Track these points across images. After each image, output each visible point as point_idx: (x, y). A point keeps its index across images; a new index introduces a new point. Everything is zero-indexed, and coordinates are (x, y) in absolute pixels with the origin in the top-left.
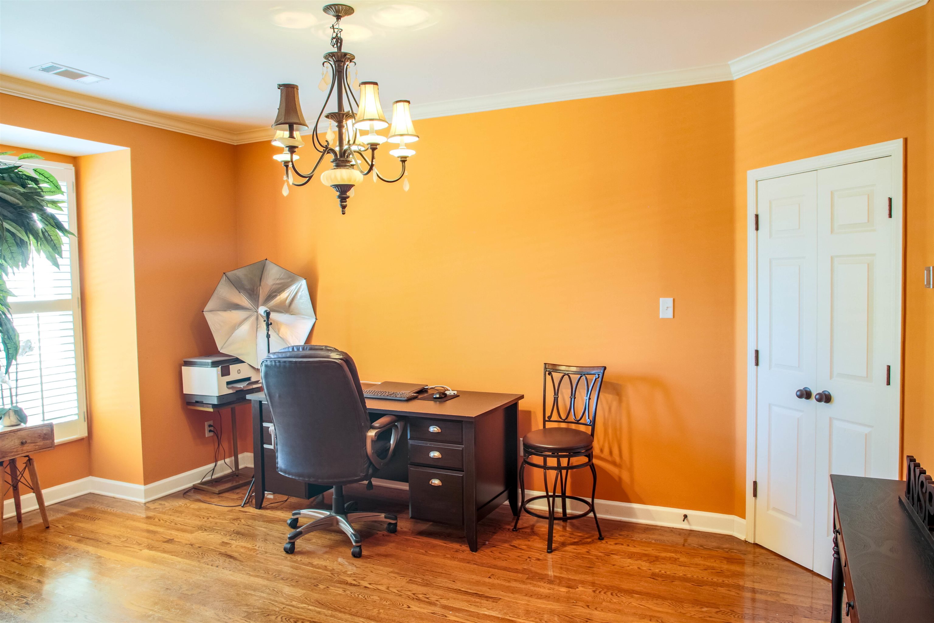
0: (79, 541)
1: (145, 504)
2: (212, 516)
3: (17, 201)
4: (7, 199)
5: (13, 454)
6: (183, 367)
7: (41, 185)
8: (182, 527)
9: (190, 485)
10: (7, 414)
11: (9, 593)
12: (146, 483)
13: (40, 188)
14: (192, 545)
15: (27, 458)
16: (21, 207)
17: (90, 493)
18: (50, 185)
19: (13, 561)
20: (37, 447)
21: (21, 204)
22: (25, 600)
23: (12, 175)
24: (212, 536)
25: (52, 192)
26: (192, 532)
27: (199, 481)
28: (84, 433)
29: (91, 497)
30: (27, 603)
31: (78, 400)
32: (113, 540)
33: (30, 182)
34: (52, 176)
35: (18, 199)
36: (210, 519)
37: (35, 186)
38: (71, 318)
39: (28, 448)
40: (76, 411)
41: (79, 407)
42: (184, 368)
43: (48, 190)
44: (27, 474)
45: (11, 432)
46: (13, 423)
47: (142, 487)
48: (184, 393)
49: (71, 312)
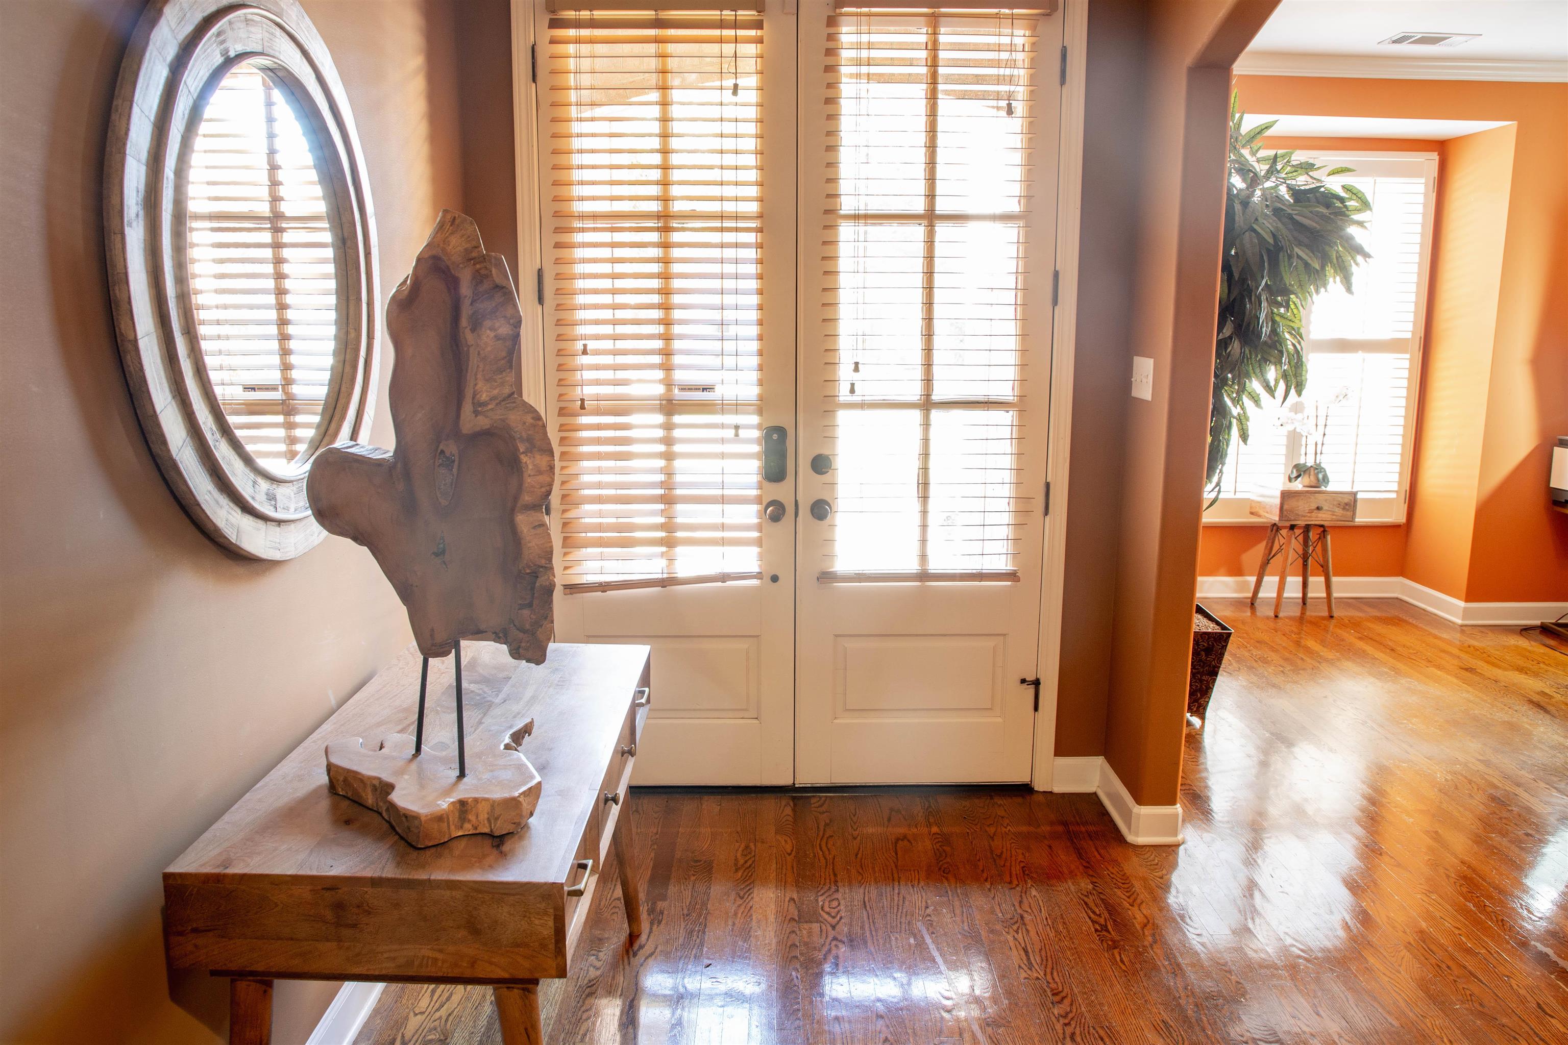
0: (1360, 639)
1: (1461, 626)
2: (1547, 662)
3: (1315, 225)
4: (1304, 223)
5: (1306, 519)
6: (1556, 448)
7: (1347, 204)
8: (1496, 661)
9: (1537, 622)
10: (1308, 472)
11: (1269, 659)
12: (1467, 600)
13: (1346, 206)
14: (1496, 682)
15: (1322, 529)
16: (1318, 232)
17: (1397, 598)
18: (1357, 202)
19: (1284, 635)
20: (1334, 517)
21: (1318, 227)
22: (1282, 669)
23: (1318, 195)
24: (1531, 681)
25: (1358, 210)
26: (1505, 669)
27: (1553, 621)
28: (1401, 519)
29: (1398, 603)
30: (1282, 672)
31: (1401, 474)
32: (1398, 649)
33: (1335, 201)
34: (1360, 191)
35: (1316, 223)
36: (1542, 665)
37: (1340, 205)
38: (1407, 364)
39: (1324, 516)
40: (1395, 487)
41: (1400, 483)
42: (1557, 450)
43: (1354, 208)
44: (1319, 548)
45: (1307, 492)
46: (1313, 484)
47: (1462, 604)
48: (1552, 485)
49: (1408, 356)
